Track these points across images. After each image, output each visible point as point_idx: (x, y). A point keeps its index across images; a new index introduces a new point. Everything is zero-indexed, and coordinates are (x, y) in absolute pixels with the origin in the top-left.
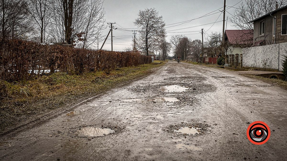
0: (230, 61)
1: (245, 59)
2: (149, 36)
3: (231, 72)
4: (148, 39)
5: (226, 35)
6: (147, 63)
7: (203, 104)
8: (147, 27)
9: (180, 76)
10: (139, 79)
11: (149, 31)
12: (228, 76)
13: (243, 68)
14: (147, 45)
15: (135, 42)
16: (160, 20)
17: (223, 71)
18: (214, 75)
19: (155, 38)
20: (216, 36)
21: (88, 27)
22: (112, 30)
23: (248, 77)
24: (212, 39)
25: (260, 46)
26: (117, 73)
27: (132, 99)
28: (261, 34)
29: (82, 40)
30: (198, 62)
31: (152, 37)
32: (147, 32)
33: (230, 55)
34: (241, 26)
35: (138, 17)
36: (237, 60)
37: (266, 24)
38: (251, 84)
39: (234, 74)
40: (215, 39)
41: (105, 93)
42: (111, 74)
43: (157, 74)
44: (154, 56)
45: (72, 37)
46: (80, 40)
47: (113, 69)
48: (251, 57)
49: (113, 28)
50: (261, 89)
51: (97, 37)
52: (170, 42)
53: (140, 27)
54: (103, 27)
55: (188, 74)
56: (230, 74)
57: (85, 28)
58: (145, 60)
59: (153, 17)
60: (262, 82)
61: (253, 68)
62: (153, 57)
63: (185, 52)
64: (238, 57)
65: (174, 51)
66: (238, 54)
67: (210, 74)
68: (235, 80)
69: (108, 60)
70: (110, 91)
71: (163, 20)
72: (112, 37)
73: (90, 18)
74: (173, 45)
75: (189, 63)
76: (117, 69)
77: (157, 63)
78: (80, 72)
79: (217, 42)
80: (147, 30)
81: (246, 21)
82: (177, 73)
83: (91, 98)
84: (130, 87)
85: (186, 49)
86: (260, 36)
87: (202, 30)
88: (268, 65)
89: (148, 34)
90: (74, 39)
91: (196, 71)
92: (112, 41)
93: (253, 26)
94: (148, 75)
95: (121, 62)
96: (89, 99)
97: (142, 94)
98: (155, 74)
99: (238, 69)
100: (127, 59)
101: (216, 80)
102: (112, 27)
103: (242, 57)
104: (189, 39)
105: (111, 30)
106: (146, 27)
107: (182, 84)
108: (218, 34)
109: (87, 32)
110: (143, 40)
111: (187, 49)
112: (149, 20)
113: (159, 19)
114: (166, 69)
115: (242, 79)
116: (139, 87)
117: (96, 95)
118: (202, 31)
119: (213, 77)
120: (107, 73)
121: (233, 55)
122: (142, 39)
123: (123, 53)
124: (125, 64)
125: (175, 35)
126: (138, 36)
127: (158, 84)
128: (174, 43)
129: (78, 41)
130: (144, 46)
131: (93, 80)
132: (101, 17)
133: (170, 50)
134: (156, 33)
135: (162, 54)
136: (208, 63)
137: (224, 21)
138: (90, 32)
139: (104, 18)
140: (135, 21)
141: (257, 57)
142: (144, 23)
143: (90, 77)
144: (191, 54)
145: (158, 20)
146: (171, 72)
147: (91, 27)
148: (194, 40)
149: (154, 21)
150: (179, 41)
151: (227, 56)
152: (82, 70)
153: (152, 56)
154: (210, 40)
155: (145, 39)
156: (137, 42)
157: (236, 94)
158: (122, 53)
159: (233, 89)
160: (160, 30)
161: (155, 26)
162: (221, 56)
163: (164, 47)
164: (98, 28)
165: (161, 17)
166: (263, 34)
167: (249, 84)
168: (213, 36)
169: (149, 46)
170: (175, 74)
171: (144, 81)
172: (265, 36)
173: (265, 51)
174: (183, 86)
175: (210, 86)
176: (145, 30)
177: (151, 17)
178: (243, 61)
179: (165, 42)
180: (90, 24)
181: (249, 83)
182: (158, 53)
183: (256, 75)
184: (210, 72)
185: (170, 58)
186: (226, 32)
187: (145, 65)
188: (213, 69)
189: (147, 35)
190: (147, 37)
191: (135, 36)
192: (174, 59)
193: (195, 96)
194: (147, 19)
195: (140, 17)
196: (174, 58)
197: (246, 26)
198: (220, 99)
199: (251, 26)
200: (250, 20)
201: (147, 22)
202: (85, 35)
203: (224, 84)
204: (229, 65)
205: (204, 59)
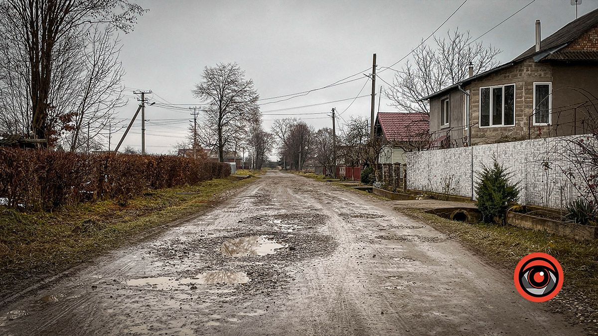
0: (385, 176)
1: (412, 174)
2: (224, 121)
3: (381, 202)
4: (222, 126)
5: (379, 123)
6: (219, 178)
7: (293, 292)
8: (221, 102)
9: (276, 213)
10: (186, 221)
11: (225, 109)
12: (371, 212)
13: (408, 191)
14: (220, 140)
15: (195, 131)
16: (248, 89)
17: (366, 201)
18: (344, 211)
19: (239, 124)
20: (358, 125)
21: (85, 100)
22: (144, 107)
23: (409, 215)
24: (352, 131)
25: (440, 150)
26: (144, 203)
27: (147, 277)
28: (443, 124)
29: (72, 128)
30: (327, 175)
31: (231, 122)
32: (222, 112)
33: (384, 165)
34: (405, 107)
35: (203, 81)
36: (398, 175)
37: (452, 104)
38: (409, 234)
39: (385, 209)
40: (357, 130)
41: (92, 263)
42: (130, 205)
43: (231, 206)
44: (238, 160)
45: (47, 124)
46: (67, 128)
47: (138, 193)
48: (423, 171)
49: (147, 101)
50: (425, 247)
51: (104, 123)
52: (271, 133)
53: (206, 102)
54: (120, 101)
55: (294, 207)
56: (377, 208)
57: (78, 103)
58: (214, 171)
59: (233, 82)
60: (432, 229)
61: (426, 192)
62: (235, 163)
63: (300, 154)
64: (398, 169)
65: (280, 150)
66: (399, 164)
67: (337, 208)
68: (381, 224)
69: (124, 175)
70: (105, 257)
71: (254, 89)
72: (143, 120)
73: (90, 82)
74: (278, 139)
75: (308, 177)
76: (148, 194)
77: (242, 177)
78: (56, 204)
79: (361, 137)
80: (220, 107)
81: (416, 97)
82: (273, 205)
83: (53, 278)
84: (156, 243)
85: (303, 148)
86: (442, 127)
87: (333, 110)
88: (453, 188)
89: (223, 116)
90: (54, 127)
91: (313, 200)
92: (143, 130)
93: (428, 107)
94: (209, 209)
95: (158, 176)
96: (47, 281)
97: (174, 265)
98: (225, 207)
99: (397, 194)
100: (171, 170)
101: (344, 223)
102: (143, 101)
103: (406, 171)
104: (309, 126)
105: (142, 107)
106: (219, 102)
107: (273, 233)
108: (363, 119)
109: (83, 112)
110: (213, 128)
111: (306, 148)
112: (224, 87)
113: (245, 85)
114: (254, 193)
115: (395, 219)
116: (176, 243)
117: (68, 269)
118: (334, 114)
119: (341, 215)
120: (122, 205)
121: (390, 165)
122: (210, 126)
123: (163, 158)
124: (167, 181)
125: (281, 118)
126: (203, 119)
127: (222, 234)
128: (280, 135)
129: (61, 132)
130: (214, 140)
131: (78, 228)
132: (115, 81)
133: (272, 149)
134: (240, 115)
135: (255, 156)
136: (345, 178)
137: (373, 95)
138: (89, 112)
139: (122, 83)
140: (196, 89)
141: (433, 172)
142: (215, 92)
143: (77, 215)
144: (314, 158)
145: (243, 87)
146: (262, 201)
147: (92, 102)
148: (321, 129)
149: (236, 89)
150: (291, 131)
151: (380, 167)
152: (60, 200)
153: (232, 160)
154: (348, 133)
155: (216, 127)
156: (199, 131)
157: (371, 261)
158: (161, 159)
159: (370, 249)
160: (247, 109)
161: (238, 99)
162: (368, 165)
163: (259, 141)
164: (109, 103)
165: (250, 82)
166: (446, 125)
167: (405, 236)
168: (353, 125)
169: (226, 140)
170: (267, 207)
171: (195, 225)
172: (449, 127)
173: (448, 160)
174: (273, 238)
175: (327, 239)
176: (216, 107)
177: (229, 80)
178: (408, 177)
179: (262, 132)
180: (89, 95)
181: (406, 232)
182: (246, 155)
183: (425, 212)
184: (340, 201)
185: (272, 165)
186: (379, 116)
187: (215, 181)
188: (348, 194)
189: (220, 118)
190: (220, 121)
191: (195, 120)
192: (280, 168)
193: (287, 269)
194: (221, 85)
195: (205, 80)
196: (280, 165)
197: (415, 107)
198: (333, 277)
199: (425, 106)
200: (423, 94)
201: (220, 90)
202: (78, 117)
203: (356, 235)
204: (382, 185)
205: (338, 169)
